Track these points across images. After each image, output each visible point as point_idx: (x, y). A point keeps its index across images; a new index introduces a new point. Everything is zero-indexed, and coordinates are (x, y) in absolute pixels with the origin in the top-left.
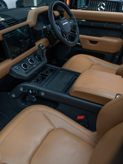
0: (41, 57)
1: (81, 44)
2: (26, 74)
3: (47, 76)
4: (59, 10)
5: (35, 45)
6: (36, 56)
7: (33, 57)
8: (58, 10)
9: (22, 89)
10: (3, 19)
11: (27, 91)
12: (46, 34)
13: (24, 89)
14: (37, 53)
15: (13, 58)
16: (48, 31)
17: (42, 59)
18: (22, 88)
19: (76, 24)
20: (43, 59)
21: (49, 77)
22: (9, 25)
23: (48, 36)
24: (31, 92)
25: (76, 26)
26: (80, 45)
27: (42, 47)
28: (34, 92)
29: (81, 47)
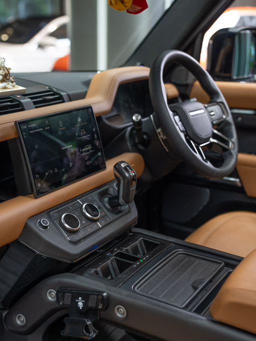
0: (121, 200)
1: (241, 181)
2: (70, 246)
3: (136, 259)
4: (178, 82)
5: (105, 168)
6: (106, 199)
7: (96, 198)
8: (173, 81)
9: (51, 296)
10: (21, 88)
11: (67, 300)
12: (137, 141)
13: (60, 294)
14: (107, 189)
15: (39, 194)
16: (145, 133)
17: (123, 208)
18: (54, 293)
19: (230, 119)
20: (125, 208)
21: (141, 264)
22: (35, 103)
23: (141, 147)
24: (80, 304)
25: (228, 123)
26: (239, 185)
27: (128, 171)
28: (92, 304)
29: (241, 190)
